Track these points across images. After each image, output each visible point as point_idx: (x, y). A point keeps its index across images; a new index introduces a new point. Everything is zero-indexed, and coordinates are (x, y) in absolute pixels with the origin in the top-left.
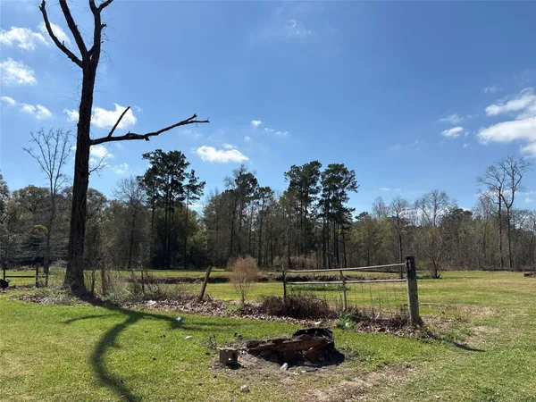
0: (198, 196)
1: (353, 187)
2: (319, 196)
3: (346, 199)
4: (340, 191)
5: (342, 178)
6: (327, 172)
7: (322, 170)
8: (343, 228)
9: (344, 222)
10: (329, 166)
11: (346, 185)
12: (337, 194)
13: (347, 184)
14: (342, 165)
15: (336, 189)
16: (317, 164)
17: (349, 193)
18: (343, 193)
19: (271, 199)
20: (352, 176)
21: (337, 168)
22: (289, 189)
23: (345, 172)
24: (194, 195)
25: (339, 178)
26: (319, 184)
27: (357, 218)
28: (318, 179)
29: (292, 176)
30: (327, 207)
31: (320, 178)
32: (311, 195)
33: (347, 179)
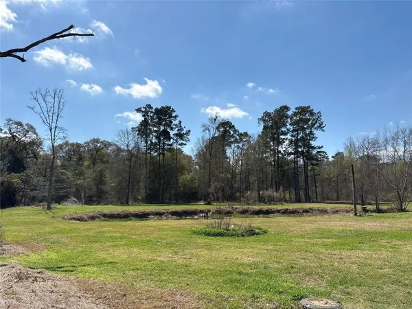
0: (184, 142)
1: (320, 127)
2: (289, 136)
3: (314, 138)
4: (308, 131)
5: (309, 120)
6: (295, 114)
7: (290, 113)
8: (312, 164)
9: (313, 159)
10: (296, 109)
11: (313, 125)
12: (305, 134)
13: (315, 124)
14: (309, 107)
15: (303, 129)
16: (286, 108)
17: (317, 133)
18: (311, 133)
19: (249, 142)
20: (319, 117)
21: (303, 110)
22: (263, 132)
23: (312, 113)
24: (182, 141)
25: (306, 120)
26: (289, 126)
27: (333, 157)
28: (287, 122)
29: (264, 121)
30: (297, 146)
31: (289, 120)
32: (282, 137)
33: (314, 120)
